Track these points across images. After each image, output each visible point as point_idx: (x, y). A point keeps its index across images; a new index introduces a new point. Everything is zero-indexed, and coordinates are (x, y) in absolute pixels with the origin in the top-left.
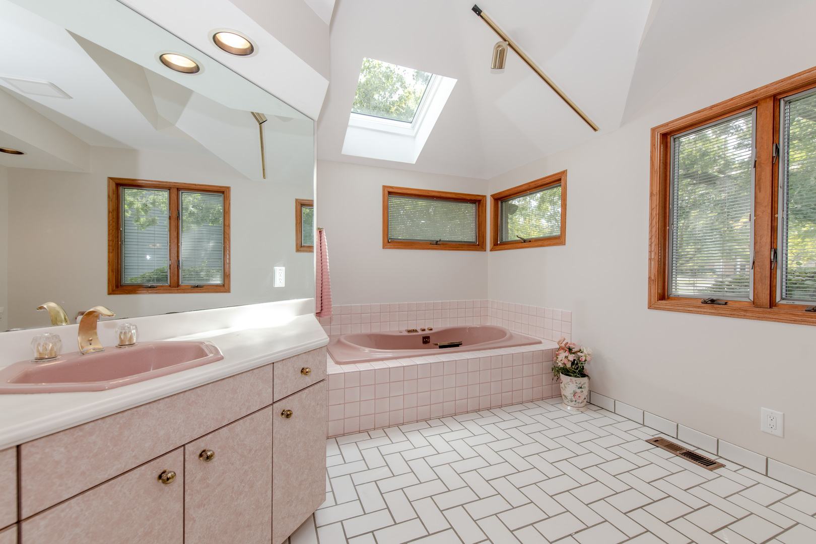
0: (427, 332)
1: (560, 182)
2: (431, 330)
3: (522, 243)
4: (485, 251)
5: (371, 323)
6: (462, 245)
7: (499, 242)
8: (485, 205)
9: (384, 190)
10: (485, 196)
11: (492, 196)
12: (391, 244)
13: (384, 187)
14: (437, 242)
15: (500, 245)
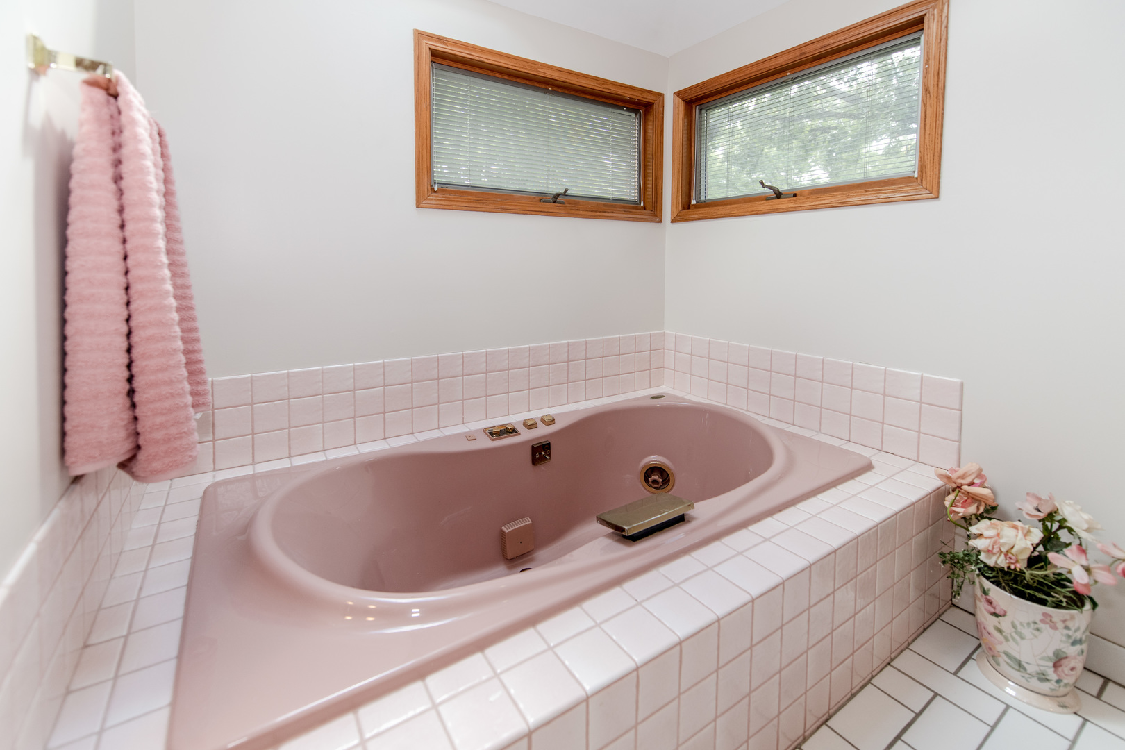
0: (542, 431)
1: (919, 27)
2: (552, 422)
3: (772, 198)
4: (661, 221)
5: (384, 413)
6: (612, 206)
7: (694, 202)
8: (661, 115)
9: (418, 45)
10: (662, 95)
11: (677, 94)
12: (440, 196)
13: (420, 35)
14: (557, 196)
15: (696, 206)
